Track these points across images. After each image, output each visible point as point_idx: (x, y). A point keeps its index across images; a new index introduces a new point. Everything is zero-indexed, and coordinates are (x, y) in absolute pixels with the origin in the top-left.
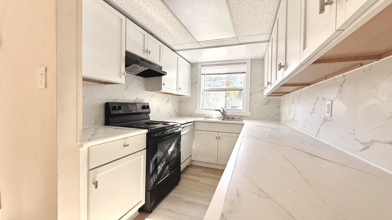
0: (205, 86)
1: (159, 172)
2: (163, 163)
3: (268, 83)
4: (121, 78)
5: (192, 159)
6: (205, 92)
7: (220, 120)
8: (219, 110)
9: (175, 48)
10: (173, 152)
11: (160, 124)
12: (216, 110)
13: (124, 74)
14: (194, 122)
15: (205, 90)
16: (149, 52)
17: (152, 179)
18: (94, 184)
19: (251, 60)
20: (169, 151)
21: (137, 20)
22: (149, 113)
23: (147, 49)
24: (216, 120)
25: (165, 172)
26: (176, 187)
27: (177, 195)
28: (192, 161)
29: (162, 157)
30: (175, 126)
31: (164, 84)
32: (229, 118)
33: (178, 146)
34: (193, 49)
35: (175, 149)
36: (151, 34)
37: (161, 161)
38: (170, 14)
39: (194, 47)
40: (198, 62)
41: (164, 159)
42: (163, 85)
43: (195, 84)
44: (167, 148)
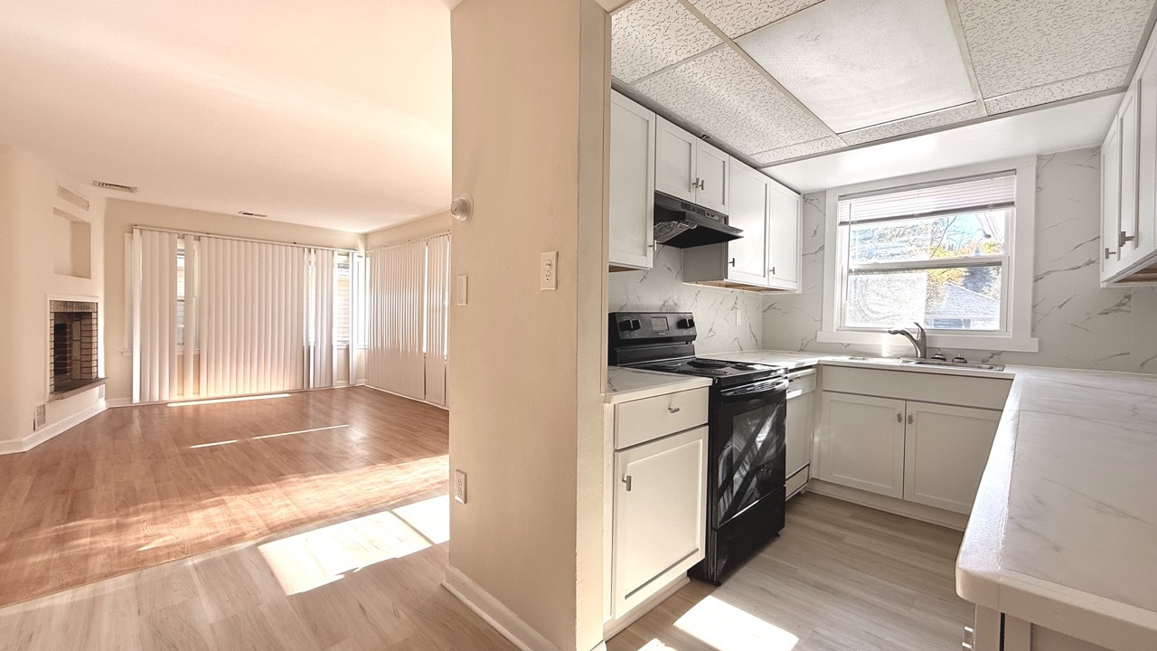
0: (850, 258)
1: (736, 488)
2: (745, 469)
3: (1123, 239)
4: (646, 255)
5: (813, 475)
6: (852, 277)
7: (913, 364)
8: (903, 333)
9: (760, 159)
10: (766, 444)
11: (729, 368)
12: (896, 332)
13: (653, 246)
14: (818, 367)
15: (850, 272)
16: (700, 184)
17: (721, 500)
18: (623, 480)
19: (1040, 157)
20: (758, 439)
21: (678, 113)
22: (694, 337)
23: (698, 179)
24: (897, 363)
25: (748, 493)
26: (773, 541)
27: (778, 561)
28: (811, 481)
29: (743, 451)
30: (773, 374)
31: (733, 263)
32: (944, 360)
33: (779, 429)
34: (818, 156)
35: (771, 435)
36: (706, 138)
37: (740, 462)
38: (768, 83)
39: (823, 149)
40: (827, 187)
41: (747, 459)
42: (730, 265)
43: (816, 253)
44: (753, 429)
